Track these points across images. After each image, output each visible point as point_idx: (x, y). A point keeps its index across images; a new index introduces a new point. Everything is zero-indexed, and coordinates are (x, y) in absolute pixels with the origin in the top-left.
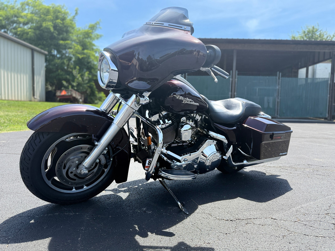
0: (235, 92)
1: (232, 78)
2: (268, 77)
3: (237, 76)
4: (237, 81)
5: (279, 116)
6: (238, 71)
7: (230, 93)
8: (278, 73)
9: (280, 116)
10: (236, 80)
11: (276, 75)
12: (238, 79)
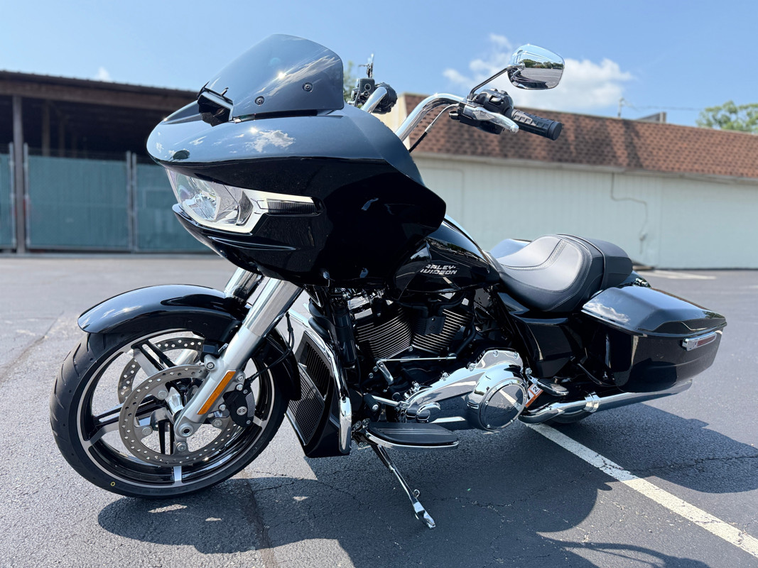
0: (24, 192)
1: (15, 160)
2: (104, 163)
3: (27, 157)
4: (29, 167)
5: (136, 249)
6: (29, 146)
7: (12, 196)
8: (128, 154)
9: (140, 247)
10: (26, 165)
11: (123, 159)
12: (29, 163)
